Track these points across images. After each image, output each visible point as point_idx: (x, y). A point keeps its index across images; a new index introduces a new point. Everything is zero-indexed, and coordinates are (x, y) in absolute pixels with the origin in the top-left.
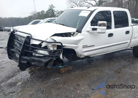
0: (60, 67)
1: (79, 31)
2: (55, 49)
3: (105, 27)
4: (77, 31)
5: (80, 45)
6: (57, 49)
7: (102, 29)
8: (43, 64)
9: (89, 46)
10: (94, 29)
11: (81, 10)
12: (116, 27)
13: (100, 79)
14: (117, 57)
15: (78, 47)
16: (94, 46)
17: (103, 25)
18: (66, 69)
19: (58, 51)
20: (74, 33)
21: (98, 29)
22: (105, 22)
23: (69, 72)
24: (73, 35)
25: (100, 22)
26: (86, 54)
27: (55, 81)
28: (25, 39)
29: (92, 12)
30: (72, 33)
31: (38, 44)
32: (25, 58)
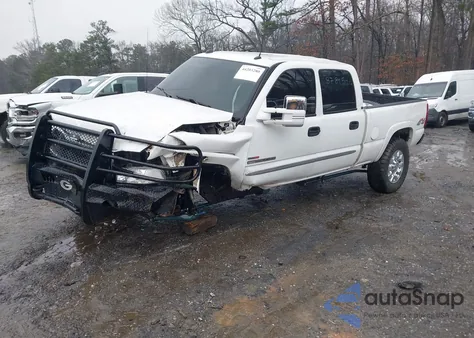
0: (185, 217)
1: (239, 120)
2: (181, 164)
3: (303, 112)
4: (233, 119)
5: (243, 156)
6: (186, 165)
7: (295, 117)
8: (149, 207)
9: (264, 160)
10: (275, 116)
11: (239, 65)
12: (326, 111)
13: (293, 241)
14: (329, 193)
15: (237, 160)
16: (274, 158)
17: (297, 105)
18: (203, 221)
19: (187, 170)
20: (227, 124)
21: (284, 117)
22: (303, 99)
23: (209, 230)
24: (223, 129)
25: (289, 98)
26: (255, 180)
27: (179, 252)
28: (101, 136)
29: (269, 71)
30: (222, 125)
31: (139, 151)
32: (101, 188)
